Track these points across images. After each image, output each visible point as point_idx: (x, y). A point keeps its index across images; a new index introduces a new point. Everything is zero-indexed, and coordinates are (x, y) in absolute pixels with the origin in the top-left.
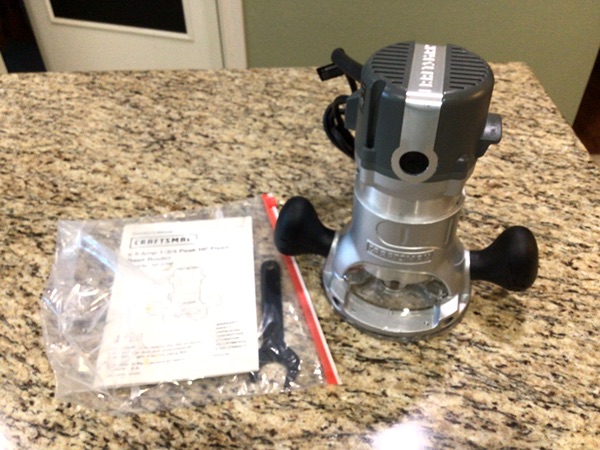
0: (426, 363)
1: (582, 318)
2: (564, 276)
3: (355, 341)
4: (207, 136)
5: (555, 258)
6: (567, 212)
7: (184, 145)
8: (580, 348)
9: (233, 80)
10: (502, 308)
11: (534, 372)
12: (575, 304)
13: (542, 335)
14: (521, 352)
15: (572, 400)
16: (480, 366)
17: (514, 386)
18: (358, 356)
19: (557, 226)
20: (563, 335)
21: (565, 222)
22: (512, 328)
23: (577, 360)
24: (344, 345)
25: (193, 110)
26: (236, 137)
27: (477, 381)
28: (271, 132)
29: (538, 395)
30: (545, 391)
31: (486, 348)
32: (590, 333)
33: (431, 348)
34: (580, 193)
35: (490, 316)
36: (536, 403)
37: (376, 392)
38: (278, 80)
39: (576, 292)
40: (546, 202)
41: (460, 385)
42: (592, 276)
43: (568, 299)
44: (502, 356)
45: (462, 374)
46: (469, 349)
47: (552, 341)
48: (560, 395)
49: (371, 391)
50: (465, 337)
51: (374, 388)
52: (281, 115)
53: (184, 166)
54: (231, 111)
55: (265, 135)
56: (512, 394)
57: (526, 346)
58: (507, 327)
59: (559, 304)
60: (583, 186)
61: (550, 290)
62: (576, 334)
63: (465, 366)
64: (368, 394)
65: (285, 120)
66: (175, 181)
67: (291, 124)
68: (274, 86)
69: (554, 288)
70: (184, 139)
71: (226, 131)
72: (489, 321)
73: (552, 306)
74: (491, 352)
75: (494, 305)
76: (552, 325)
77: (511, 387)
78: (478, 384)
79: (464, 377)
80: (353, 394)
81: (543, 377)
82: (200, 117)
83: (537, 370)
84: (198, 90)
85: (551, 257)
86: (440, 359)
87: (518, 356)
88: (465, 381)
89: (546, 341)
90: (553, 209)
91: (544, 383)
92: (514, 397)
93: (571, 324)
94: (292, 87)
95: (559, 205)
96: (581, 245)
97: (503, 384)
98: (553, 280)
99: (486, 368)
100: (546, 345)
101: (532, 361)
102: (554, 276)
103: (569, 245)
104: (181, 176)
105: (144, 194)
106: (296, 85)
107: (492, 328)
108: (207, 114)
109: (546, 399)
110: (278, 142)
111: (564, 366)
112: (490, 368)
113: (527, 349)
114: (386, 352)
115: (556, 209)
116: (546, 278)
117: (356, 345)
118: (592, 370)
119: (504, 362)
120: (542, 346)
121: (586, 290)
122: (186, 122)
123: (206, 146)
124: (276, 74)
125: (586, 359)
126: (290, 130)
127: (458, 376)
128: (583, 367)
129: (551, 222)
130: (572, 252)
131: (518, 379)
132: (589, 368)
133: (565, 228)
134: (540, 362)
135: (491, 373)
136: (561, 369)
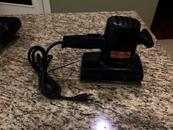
0: (105, 115)
1: (157, 95)
2: (151, 80)
3: (80, 108)
4: (31, 36)
5: (147, 74)
6: (150, 58)
7: (23, 39)
8: (158, 105)
9: (41, 17)
10: (130, 93)
11: (142, 116)
12: (155, 90)
13: (144, 101)
14: (137, 108)
15: (156, 125)
16: (123, 114)
17: (136, 121)
18: (80, 113)
19: (148, 63)
20: (151, 101)
21: (150, 61)
22: (134, 99)
23: (157, 110)
24: (76, 109)
25: (27, 27)
26: (41, 36)
27: (122, 120)
28: (53, 34)
29: (144, 124)
30: (146, 123)
31: (126, 107)
32: (161, 100)
33: (106, 108)
34: (154, 52)
35: (126, 95)
36: (143, 127)
37: (87, 127)
38: (56, 17)
39: (155, 85)
40: (143, 55)
41: (116, 122)
42: (160, 79)
43: (152, 88)
44: (131, 110)
45: (117, 118)
46: (120, 108)
47: (148, 104)
48: (152, 124)
49: (85, 127)
50: (118, 104)
51: (86, 126)
52: (57, 28)
53: (22, 46)
54: (40, 27)
55: (51, 35)
56: (135, 125)
57: (139, 106)
58: (132, 99)
59: (150, 90)
60: (155, 49)
61: (146, 85)
62: (156, 101)
63: (119, 115)
64: (84, 128)
65: (58, 30)
66: (18, 52)
67: (60, 31)
68: (55, 19)
69: (147, 84)
70: (23, 37)
71: (38, 34)
72: (126, 97)
73: (147, 91)
74: (127, 109)
75: (128, 91)
76: (148, 98)
77: (135, 122)
78: (123, 122)
79: (118, 119)
80: (78, 128)
81: (145, 117)
82: (29, 29)
83: (143, 115)
84: (29, 21)
85: (146, 74)
86: (110, 112)
87: (137, 110)
88: (118, 120)
89: (146, 104)
90: (146, 57)
91: (146, 119)
92: (136, 125)
93: (154, 97)
94: (61, 19)
95: (148, 56)
96: (156, 69)
97: (132, 121)
98: (147, 81)
99: (125, 115)
100: (146, 105)
101: (141, 111)
102: (147, 80)
103: (152, 69)
104: (20, 50)
105: (7, 57)
106: (62, 18)
107: (127, 100)
108: (31, 28)
109: (147, 125)
110: (55, 37)
111: (152, 113)
112: (127, 115)
113: (140, 107)
114: (90, 111)
115: (147, 57)
116: (145, 81)
117: (80, 109)
118: (162, 113)
119: (132, 112)
120: (144, 106)
121: (158, 84)
122: (24, 31)
123: (30, 39)
124: (56, 15)
125: (160, 110)
126: (60, 33)
127: (116, 119)
128: (159, 113)
129: (146, 61)
130: (153, 71)
131: (137, 119)
132: (161, 113)
133: (150, 63)
134: (144, 112)
135: (127, 117)
136: (152, 114)
